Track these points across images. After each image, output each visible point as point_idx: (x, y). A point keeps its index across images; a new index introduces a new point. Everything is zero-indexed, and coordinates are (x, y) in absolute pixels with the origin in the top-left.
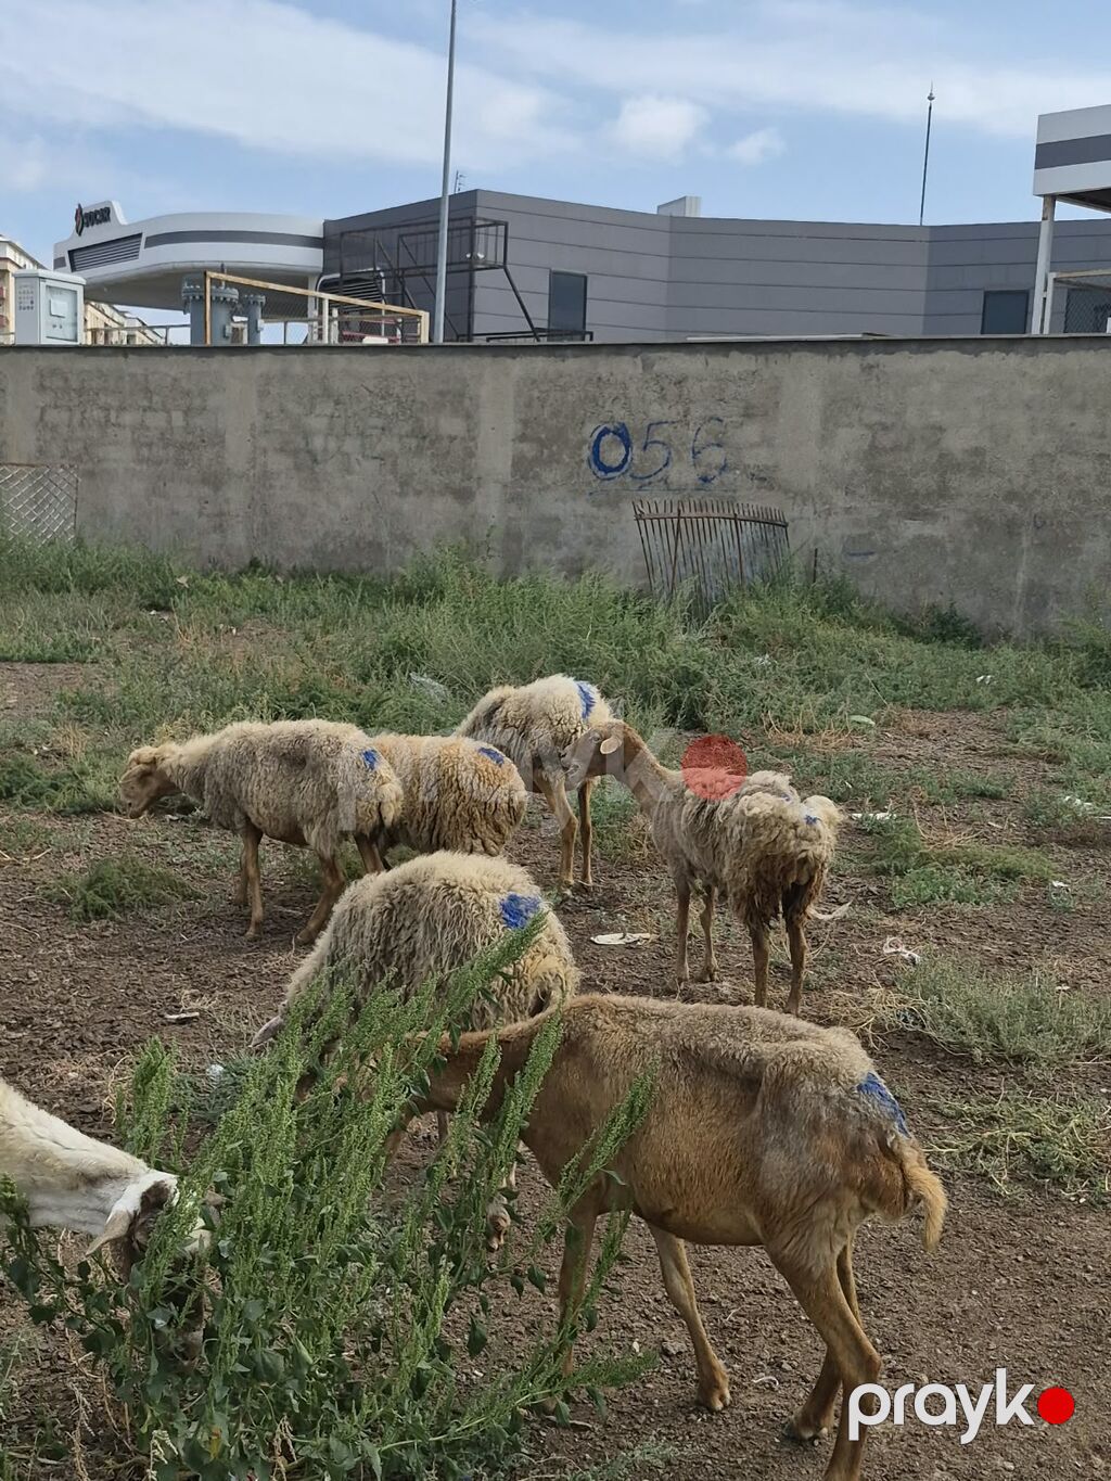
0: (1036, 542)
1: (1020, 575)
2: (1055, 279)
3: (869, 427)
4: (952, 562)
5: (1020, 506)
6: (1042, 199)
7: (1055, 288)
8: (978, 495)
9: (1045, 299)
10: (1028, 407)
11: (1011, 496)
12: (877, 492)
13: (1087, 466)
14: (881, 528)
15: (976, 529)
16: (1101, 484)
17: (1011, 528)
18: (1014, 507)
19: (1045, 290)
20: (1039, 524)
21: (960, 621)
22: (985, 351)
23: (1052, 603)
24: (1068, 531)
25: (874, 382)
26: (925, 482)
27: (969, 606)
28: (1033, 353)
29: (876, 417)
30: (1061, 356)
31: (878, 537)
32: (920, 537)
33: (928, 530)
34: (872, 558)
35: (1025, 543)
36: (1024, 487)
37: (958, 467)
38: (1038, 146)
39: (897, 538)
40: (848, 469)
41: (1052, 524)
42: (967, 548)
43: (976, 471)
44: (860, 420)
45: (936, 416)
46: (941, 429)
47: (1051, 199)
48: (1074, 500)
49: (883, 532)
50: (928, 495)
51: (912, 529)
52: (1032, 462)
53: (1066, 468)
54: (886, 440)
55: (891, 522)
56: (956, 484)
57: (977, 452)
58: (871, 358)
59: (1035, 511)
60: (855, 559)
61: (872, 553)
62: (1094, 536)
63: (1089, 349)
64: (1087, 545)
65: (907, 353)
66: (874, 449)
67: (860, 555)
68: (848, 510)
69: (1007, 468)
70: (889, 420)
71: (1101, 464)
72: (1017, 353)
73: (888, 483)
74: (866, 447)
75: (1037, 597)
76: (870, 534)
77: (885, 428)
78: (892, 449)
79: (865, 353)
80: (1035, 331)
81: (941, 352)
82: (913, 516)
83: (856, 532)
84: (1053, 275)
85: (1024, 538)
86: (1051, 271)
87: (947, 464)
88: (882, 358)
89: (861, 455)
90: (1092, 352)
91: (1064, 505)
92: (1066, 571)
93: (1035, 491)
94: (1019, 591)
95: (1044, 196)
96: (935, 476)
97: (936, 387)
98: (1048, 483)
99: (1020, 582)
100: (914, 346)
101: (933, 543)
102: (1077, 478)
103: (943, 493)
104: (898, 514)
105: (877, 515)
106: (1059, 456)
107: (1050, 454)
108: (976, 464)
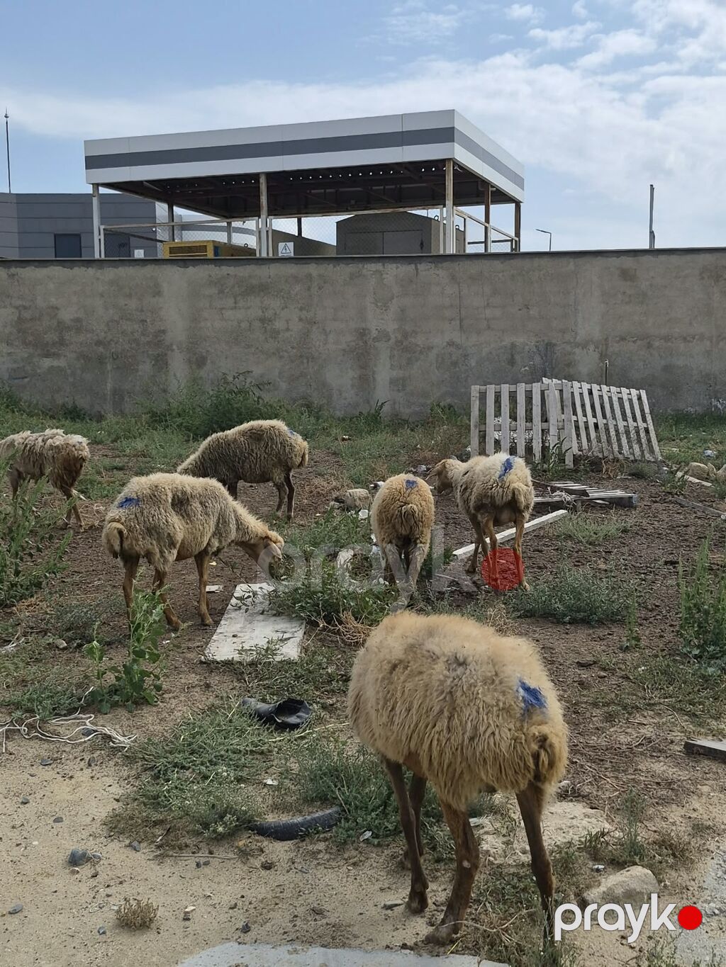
0: (115, 367)
1: (109, 385)
2: (104, 229)
3: (17, 308)
4: (71, 380)
5: (104, 348)
6: (91, 186)
7: (105, 235)
8: (81, 344)
9: (100, 240)
10: (102, 296)
11: (99, 343)
12: (26, 344)
13: (136, 326)
14: (30, 363)
15: (83, 361)
16: (144, 335)
17: (101, 360)
18: (101, 349)
19: (100, 234)
20: (115, 357)
21: (81, 410)
22: (76, 266)
23: (126, 399)
24: (130, 360)
25: (16, 283)
26: (51, 337)
27: (83, 402)
28: (101, 268)
29: (19, 303)
30: (115, 270)
31: (28, 368)
32: (52, 366)
33: (56, 363)
34: (26, 380)
35: (109, 367)
36: (105, 338)
37: (69, 328)
38: (86, 157)
39: (40, 368)
40: (7, 331)
41: (122, 357)
42: (79, 372)
43: (79, 330)
44: (11, 304)
45: (53, 301)
46: (57, 308)
47: (96, 186)
48: (131, 344)
49: (31, 365)
50: (54, 344)
51: (47, 363)
52: (107, 325)
53: (125, 328)
54: (27, 315)
55: (35, 360)
56: (68, 338)
57: (78, 320)
58: (13, 270)
59: (113, 350)
60: (16, 381)
61: (26, 377)
62: (144, 362)
63: (129, 266)
64: (140, 367)
65: (33, 268)
66: (20, 320)
67: (19, 378)
68: (9, 354)
69: (95, 329)
70: (27, 304)
71: (143, 325)
72: (92, 267)
73: (31, 338)
74: (16, 319)
75: (118, 395)
76: (24, 366)
77: (25, 308)
78: (31, 320)
79: (9, 267)
80: (97, 256)
81: (52, 267)
82: (47, 356)
83: (15, 366)
84: (102, 227)
85: (108, 365)
86: (102, 224)
87: (61, 327)
88: (19, 270)
89: (14, 323)
90: (131, 267)
91: (127, 347)
92: (131, 381)
93: (111, 340)
94: (109, 393)
95: (93, 184)
96: (57, 333)
97: (51, 286)
98: (117, 335)
99: (108, 388)
100: (36, 264)
101: (60, 369)
102: (132, 333)
103: (62, 342)
104: (39, 355)
105: (26, 356)
106: (121, 321)
107: (116, 321)
108: (78, 327)
